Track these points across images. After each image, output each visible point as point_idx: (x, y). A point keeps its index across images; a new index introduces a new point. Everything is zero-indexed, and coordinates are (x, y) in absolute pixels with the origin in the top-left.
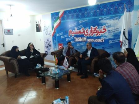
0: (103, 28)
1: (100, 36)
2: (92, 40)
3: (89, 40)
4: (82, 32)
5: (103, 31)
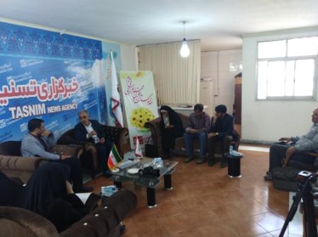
0: (73, 82)
1: (70, 97)
2: (57, 109)
3: (50, 110)
4: (33, 90)
5: (73, 87)
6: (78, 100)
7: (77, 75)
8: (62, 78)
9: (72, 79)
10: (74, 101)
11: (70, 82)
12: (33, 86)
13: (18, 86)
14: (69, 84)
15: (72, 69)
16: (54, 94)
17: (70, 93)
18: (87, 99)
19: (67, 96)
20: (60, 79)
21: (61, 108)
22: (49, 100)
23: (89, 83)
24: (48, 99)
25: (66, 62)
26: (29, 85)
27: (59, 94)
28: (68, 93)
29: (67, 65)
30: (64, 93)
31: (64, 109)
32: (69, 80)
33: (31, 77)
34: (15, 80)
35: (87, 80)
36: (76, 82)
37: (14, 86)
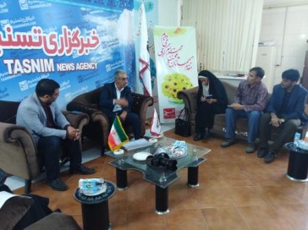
0: (92, 34)
1: (87, 54)
2: (69, 67)
3: (61, 67)
4: (37, 41)
5: (93, 42)
6: (98, 58)
7: (98, 27)
8: (77, 28)
9: (91, 32)
10: (92, 59)
11: (88, 34)
12: (37, 35)
13: (17, 33)
14: (88, 37)
15: (91, 18)
16: (66, 49)
17: (88, 48)
18: (110, 58)
19: (84, 51)
20: (74, 30)
21: (75, 66)
22: (60, 55)
23: (114, 38)
24: (57, 53)
25: (83, 9)
26: (31, 33)
27: (73, 48)
28: (85, 49)
29: (85, 13)
30: (80, 48)
31: (79, 67)
32: (86, 32)
33: (35, 23)
34: (12, 25)
35: (111, 34)
36: (96, 35)
37: (11, 33)
